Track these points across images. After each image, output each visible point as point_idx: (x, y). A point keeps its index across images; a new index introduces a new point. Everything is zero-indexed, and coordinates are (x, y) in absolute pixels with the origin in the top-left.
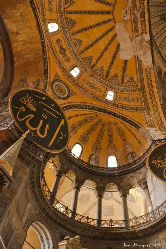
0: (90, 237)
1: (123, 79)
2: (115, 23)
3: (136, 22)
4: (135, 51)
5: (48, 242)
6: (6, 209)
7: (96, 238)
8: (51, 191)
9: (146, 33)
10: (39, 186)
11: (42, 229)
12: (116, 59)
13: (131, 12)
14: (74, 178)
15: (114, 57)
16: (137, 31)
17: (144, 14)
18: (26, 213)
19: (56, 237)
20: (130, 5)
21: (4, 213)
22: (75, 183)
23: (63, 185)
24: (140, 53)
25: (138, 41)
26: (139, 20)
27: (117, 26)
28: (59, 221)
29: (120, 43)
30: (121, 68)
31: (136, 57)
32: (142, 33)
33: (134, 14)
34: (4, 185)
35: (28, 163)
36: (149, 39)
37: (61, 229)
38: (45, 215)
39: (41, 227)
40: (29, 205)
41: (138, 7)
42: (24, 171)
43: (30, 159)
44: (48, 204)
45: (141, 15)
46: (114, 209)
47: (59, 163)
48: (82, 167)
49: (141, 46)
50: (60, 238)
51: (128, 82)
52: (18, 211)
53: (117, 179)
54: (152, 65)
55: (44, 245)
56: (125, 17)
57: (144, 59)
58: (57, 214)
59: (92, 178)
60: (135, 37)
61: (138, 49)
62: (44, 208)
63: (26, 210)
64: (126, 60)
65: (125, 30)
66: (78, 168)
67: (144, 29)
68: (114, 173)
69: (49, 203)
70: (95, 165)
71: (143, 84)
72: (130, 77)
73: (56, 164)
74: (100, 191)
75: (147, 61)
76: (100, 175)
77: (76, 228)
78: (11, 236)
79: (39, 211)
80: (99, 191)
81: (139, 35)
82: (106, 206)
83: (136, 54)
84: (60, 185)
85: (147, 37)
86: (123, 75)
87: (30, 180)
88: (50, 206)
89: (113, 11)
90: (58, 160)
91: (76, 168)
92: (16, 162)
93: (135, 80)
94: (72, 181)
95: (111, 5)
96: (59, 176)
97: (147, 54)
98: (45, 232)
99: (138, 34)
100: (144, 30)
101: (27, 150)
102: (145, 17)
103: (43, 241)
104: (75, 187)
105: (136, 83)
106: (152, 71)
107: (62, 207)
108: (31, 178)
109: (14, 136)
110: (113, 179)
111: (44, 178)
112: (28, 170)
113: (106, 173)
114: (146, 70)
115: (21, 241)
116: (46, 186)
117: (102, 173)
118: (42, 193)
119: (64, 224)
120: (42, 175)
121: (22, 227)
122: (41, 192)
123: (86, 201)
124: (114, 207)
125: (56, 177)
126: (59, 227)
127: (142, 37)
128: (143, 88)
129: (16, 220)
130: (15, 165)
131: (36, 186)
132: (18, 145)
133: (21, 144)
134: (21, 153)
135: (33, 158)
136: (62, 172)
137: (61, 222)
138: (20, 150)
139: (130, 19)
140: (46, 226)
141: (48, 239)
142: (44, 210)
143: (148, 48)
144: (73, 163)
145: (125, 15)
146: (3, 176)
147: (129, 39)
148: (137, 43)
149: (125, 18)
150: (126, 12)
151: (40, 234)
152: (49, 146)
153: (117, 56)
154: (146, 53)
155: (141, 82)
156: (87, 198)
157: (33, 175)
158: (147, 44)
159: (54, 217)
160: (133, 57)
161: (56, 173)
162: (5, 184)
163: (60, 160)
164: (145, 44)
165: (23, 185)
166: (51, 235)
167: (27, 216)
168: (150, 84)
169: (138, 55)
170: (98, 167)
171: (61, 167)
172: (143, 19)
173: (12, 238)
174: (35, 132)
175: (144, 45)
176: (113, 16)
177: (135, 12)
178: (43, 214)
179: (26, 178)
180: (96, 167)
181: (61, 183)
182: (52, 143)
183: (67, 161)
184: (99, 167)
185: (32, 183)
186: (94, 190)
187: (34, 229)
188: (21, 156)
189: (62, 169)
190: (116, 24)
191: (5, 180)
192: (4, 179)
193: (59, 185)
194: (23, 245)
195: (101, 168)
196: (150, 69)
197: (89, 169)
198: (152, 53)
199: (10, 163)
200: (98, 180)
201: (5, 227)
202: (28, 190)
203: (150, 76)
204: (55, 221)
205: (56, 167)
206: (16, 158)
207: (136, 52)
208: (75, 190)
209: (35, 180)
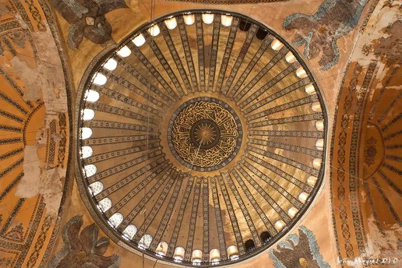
1: (7, 225)
2: (25, 144)
3: (52, 150)
4: (41, 188)
9: (63, 167)
12: (9, 195)
13: (48, 135)
15: (8, 190)
16: (51, 161)
17: (65, 142)
20: (48, 127)
24: (47, 192)
25: (50, 175)
26: (57, 148)
27: (28, 149)
29: (24, 172)
30: (11, 209)
31: (40, 198)
32: (58, 166)
33: (52, 139)
36: (64, 175)
41: (58, 132)
45: (60, 142)
49: (52, 184)
51: (12, 232)
54: (57, 214)
56: (40, 139)
57: (50, 202)
60: (47, 170)
61: (46, 186)
64: (23, 199)
65: (37, 156)
67: (61, 161)
71: (31, 239)
72: (18, 224)
75: (52, 206)
81: (53, 168)
83: (41, 193)
85: (63, 173)
86: (10, 219)
89: (25, 129)
93: (24, 230)
95: (22, 121)
97: (56, 196)
99: (51, 166)
100: (61, 163)
102: (65, 146)
105: (24, 235)
106: (53, 222)
114: (46, 218)
127: (56, 171)
128: (27, 246)
139: (46, 144)
143: (60, 189)
145: (41, 137)
147: (39, 169)
148: (47, 177)
149: (40, 141)
150: (42, 134)
153: (13, 190)
154: (55, 194)
155: (30, 235)
158: (61, 182)
160: (35, 197)
164: (58, 182)
168: (41, 241)
169: (44, 194)
172: (62, 148)
175: (56, 182)
176: (24, 135)
177: (54, 136)
190: (26, 146)
196: (51, 219)
198: (63, 196)
203: (48, 229)
207: (43, 190)
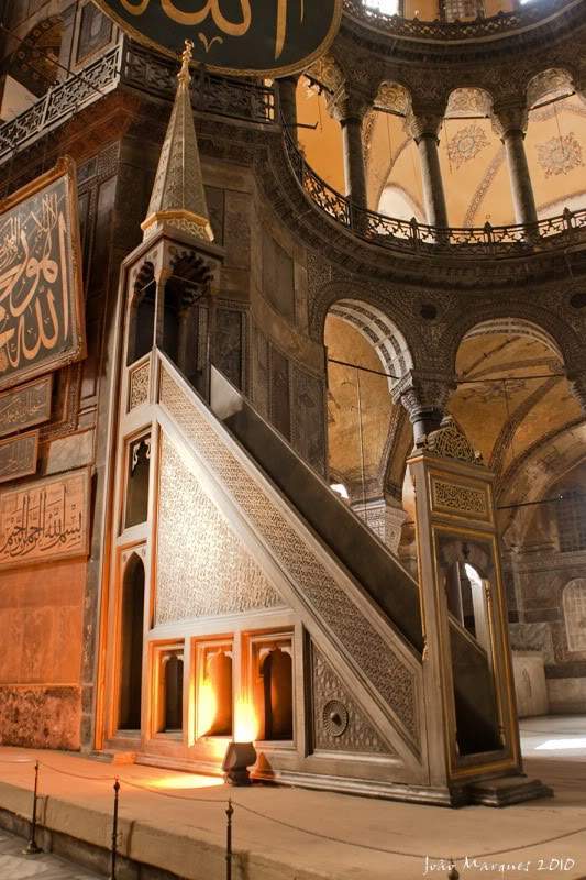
0: (509, 283)
5: (392, 339)
6: (244, 326)
7: (530, 280)
8: (347, 193)
10: (303, 203)
11: (362, 310)
14: (404, 103)
18: (300, 295)
19: (407, 317)
21: (244, 338)
22: (413, 121)
23: (375, 136)
28: (403, 273)
34: (208, 278)
35: (239, 157)
37: (415, 290)
38: (352, 271)
39: (355, 308)
40: (300, 270)
42: (239, 189)
43: (241, 143)
44: (351, 241)
46: (580, 143)
47: (337, 72)
48: (420, 51)
50: (420, 317)
52: (274, 305)
53: (565, 43)
55: (382, 347)
58: (388, 257)
59: (467, 76)
62: (343, 254)
63: (296, 287)
66: (409, 59)
68: (547, 25)
69: (352, 237)
70: (467, 15)
73: (326, 81)
74: (511, 115)
76: (494, 54)
77: (460, 272)
78: (287, 372)
79: (334, 269)
80: (507, 118)
82: (547, 143)
84: (367, 142)
87: (267, 200)
88: (359, 241)
90: (327, 64)
91: (401, 61)
92: (204, 172)
94: (402, 115)
96: (352, 122)
98: (373, 317)
101: (217, 118)
103: (376, 339)
104: (417, 134)
107: (396, 227)
108: (270, 192)
109: (151, 94)
110: (549, 49)
111: (309, 168)
112: (250, 180)
113: (516, 36)
115: (319, 368)
116: (325, 189)
117: (503, 39)
118: (322, 219)
119: (418, 274)
120: (295, 164)
121: (304, 336)
122: (316, 217)
123: (473, 150)
124: (575, 138)
125: (345, 129)
126: (407, 287)
129: (283, 328)
130: (205, 186)
131: (294, 208)
132: (183, 127)
133: (189, 108)
134: (205, 136)
135: (249, 135)
136: (360, 103)
137: (409, 273)
138: (196, 129)
140: (369, 303)
141: (387, 331)
142: (345, 260)
144: (383, 49)
146: (193, 257)
151: (360, 324)
152: (277, 56)
156: (473, 137)
157: (272, 182)
159: (384, 268)
161: (338, 117)
162: (211, 273)
163: (336, 62)
165: (255, 230)
166: (391, 318)
167: (305, 301)
170: (481, 21)
171: (347, 85)
173: (292, 375)
174: (209, 25)
178: (347, 272)
179: (255, 206)
180: (473, 24)
181: (369, 132)
182: (284, 34)
183: (362, 51)
184: (485, 22)
185: (280, 205)
186: (487, 117)
187: (339, 318)
188: (207, 145)
189: (354, 92)
191: (205, 265)
192: (201, 261)
193: (363, 143)
194: (327, 376)
195: (495, 19)
197: (451, 46)
199: (192, 206)
200: (492, 75)
201: (264, 363)
202: (277, 230)
204: (390, 277)
205: (332, 93)
206: (198, 159)
208: (422, 144)
209: (283, 193)
